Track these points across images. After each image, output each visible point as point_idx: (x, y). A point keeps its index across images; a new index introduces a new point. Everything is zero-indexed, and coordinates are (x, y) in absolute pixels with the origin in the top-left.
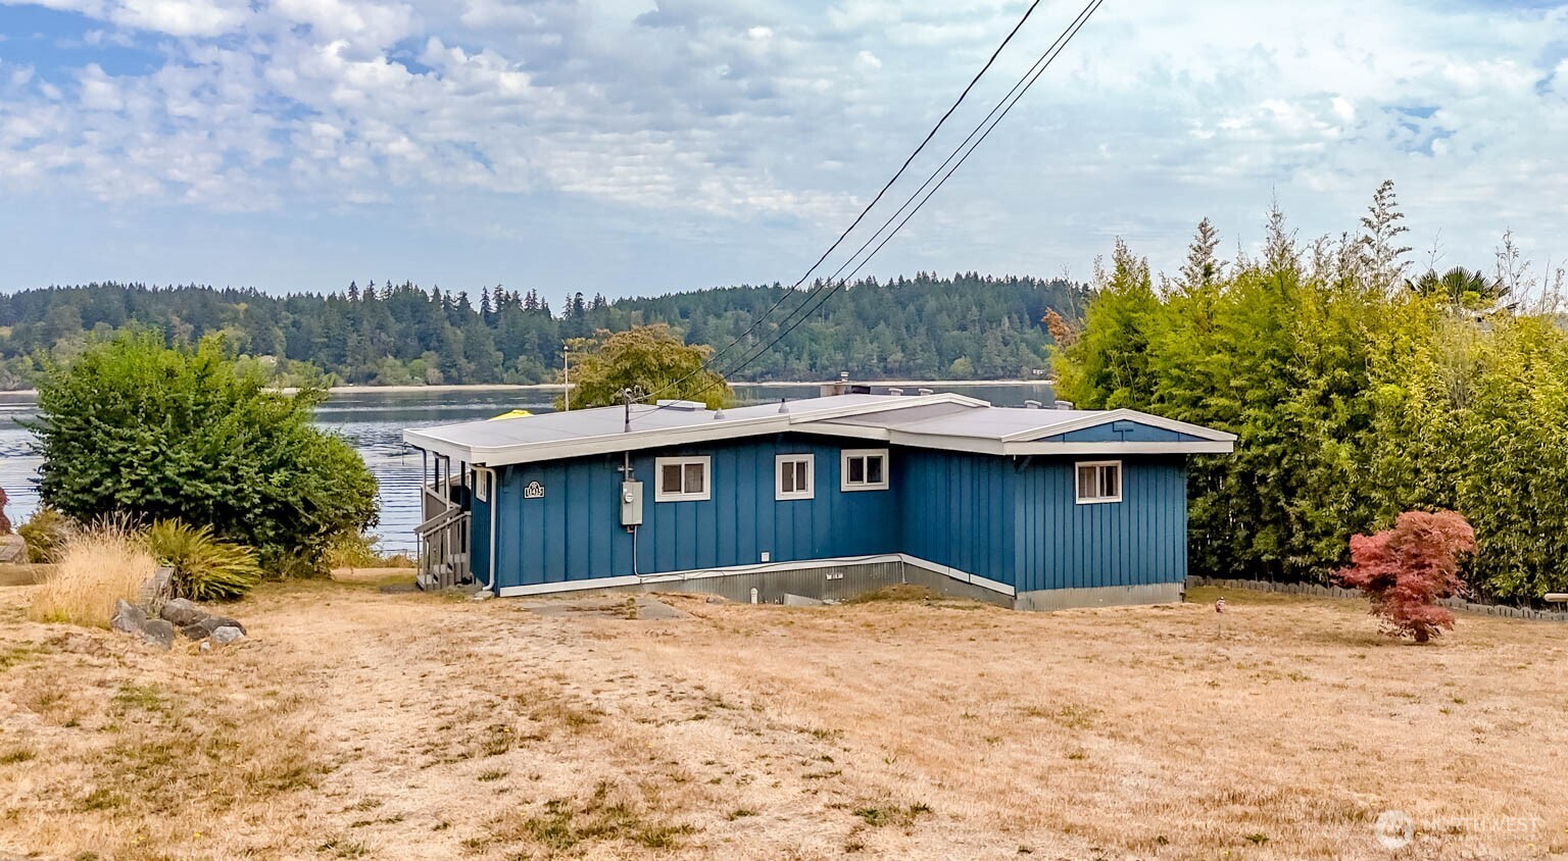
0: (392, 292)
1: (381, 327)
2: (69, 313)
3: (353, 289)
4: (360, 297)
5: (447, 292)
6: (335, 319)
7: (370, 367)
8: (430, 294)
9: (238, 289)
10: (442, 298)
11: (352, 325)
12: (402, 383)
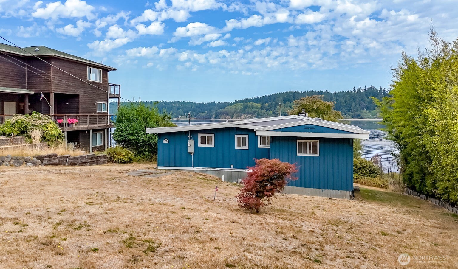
0: (366, 89)
1: (362, 100)
2: (280, 99)
3: (354, 89)
4: (356, 92)
5: (385, 88)
6: (348, 98)
7: (358, 113)
8: (379, 89)
9: (323, 91)
10: (383, 91)
11: (354, 100)
12: (368, 118)
